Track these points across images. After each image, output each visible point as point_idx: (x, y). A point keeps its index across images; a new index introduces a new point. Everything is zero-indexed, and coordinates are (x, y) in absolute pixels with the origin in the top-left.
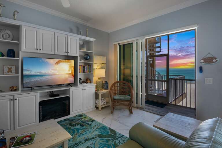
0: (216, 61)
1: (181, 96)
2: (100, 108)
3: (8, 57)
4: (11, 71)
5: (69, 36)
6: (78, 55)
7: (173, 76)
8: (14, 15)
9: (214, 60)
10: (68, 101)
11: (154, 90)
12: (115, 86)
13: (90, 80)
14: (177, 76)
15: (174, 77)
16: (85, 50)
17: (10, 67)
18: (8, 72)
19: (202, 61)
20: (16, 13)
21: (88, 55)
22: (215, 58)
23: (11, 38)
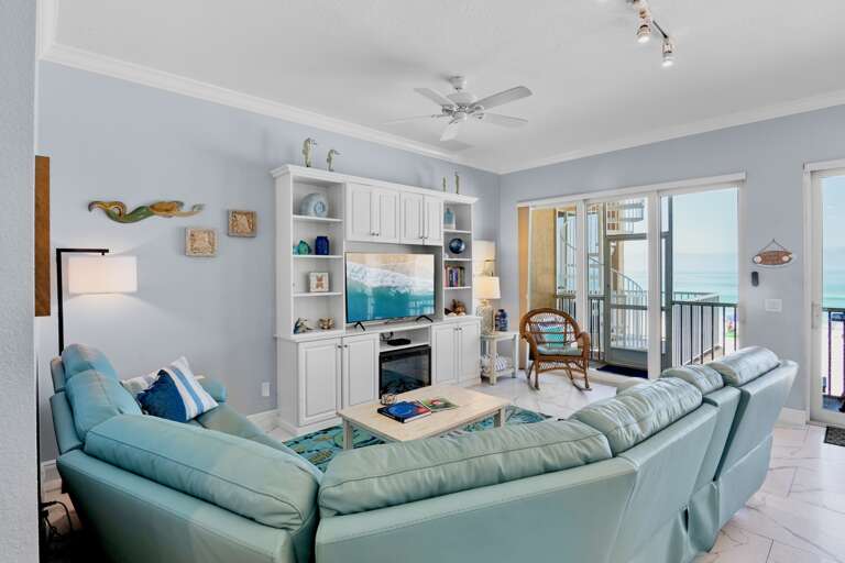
0: (790, 259)
1: (706, 354)
2: (493, 379)
3: (317, 253)
4: (321, 285)
5: (426, 197)
6: (441, 244)
7: (682, 293)
8: (329, 160)
9: (785, 258)
10: (426, 357)
11: (624, 339)
12: (530, 323)
13: (463, 306)
14: (695, 294)
15: (686, 296)
16: (453, 229)
17: (320, 275)
18: (317, 287)
19: (759, 259)
20: (333, 156)
21: (460, 241)
22: (787, 254)
23: (325, 213)
